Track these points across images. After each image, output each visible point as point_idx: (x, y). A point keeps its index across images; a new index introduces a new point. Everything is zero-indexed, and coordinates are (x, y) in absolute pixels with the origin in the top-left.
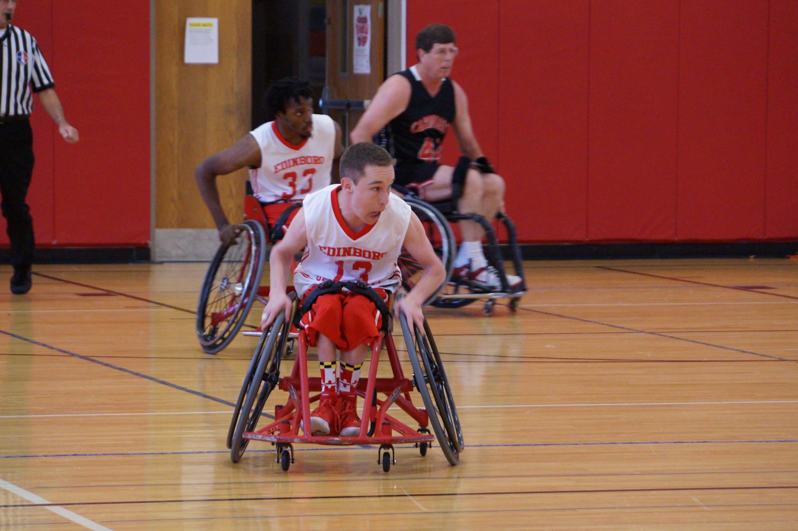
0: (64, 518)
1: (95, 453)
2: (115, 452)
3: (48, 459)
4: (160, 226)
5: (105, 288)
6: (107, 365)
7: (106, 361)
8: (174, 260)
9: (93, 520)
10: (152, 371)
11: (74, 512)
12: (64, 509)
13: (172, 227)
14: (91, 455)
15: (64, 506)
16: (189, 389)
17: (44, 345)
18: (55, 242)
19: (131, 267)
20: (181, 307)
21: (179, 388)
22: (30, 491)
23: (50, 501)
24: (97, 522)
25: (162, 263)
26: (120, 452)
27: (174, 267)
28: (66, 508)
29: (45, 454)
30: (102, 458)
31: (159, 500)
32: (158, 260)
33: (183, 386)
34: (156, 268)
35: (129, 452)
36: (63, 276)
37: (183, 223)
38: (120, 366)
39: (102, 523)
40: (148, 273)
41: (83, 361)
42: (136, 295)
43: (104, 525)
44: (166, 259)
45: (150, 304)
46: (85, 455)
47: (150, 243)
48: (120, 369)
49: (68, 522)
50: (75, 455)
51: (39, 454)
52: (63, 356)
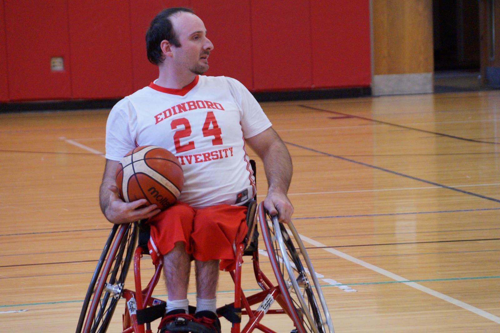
0: (335, 255)
1: (350, 215)
2: (362, 214)
3: (322, 219)
4: (378, 73)
5: (345, 113)
6: (351, 161)
7: (351, 158)
8: (386, 94)
9: (353, 256)
10: (375, 164)
11: (341, 251)
13: (385, 74)
14: (347, 216)
15: (335, 248)
16: (403, 174)
17: (312, 150)
18: (313, 86)
19: (360, 100)
21: (397, 174)
22: (314, 239)
23: (326, 245)
24: (355, 257)
25: (379, 96)
26: (365, 214)
27: (386, 99)
28: (336, 249)
29: (320, 216)
30: (355, 218)
31: (393, 243)
32: (376, 94)
33: (399, 172)
34: (375, 100)
35: (371, 214)
36: (319, 107)
37: (391, 71)
38: (359, 161)
39: (359, 258)
40: (370, 103)
41: (337, 159)
42: (365, 117)
43: (360, 259)
44: (380, 94)
45: (374, 123)
46: (344, 216)
47: (371, 84)
48: (360, 163)
49: (338, 258)
50: (338, 217)
51: (315, 217)
52: (325, 156)
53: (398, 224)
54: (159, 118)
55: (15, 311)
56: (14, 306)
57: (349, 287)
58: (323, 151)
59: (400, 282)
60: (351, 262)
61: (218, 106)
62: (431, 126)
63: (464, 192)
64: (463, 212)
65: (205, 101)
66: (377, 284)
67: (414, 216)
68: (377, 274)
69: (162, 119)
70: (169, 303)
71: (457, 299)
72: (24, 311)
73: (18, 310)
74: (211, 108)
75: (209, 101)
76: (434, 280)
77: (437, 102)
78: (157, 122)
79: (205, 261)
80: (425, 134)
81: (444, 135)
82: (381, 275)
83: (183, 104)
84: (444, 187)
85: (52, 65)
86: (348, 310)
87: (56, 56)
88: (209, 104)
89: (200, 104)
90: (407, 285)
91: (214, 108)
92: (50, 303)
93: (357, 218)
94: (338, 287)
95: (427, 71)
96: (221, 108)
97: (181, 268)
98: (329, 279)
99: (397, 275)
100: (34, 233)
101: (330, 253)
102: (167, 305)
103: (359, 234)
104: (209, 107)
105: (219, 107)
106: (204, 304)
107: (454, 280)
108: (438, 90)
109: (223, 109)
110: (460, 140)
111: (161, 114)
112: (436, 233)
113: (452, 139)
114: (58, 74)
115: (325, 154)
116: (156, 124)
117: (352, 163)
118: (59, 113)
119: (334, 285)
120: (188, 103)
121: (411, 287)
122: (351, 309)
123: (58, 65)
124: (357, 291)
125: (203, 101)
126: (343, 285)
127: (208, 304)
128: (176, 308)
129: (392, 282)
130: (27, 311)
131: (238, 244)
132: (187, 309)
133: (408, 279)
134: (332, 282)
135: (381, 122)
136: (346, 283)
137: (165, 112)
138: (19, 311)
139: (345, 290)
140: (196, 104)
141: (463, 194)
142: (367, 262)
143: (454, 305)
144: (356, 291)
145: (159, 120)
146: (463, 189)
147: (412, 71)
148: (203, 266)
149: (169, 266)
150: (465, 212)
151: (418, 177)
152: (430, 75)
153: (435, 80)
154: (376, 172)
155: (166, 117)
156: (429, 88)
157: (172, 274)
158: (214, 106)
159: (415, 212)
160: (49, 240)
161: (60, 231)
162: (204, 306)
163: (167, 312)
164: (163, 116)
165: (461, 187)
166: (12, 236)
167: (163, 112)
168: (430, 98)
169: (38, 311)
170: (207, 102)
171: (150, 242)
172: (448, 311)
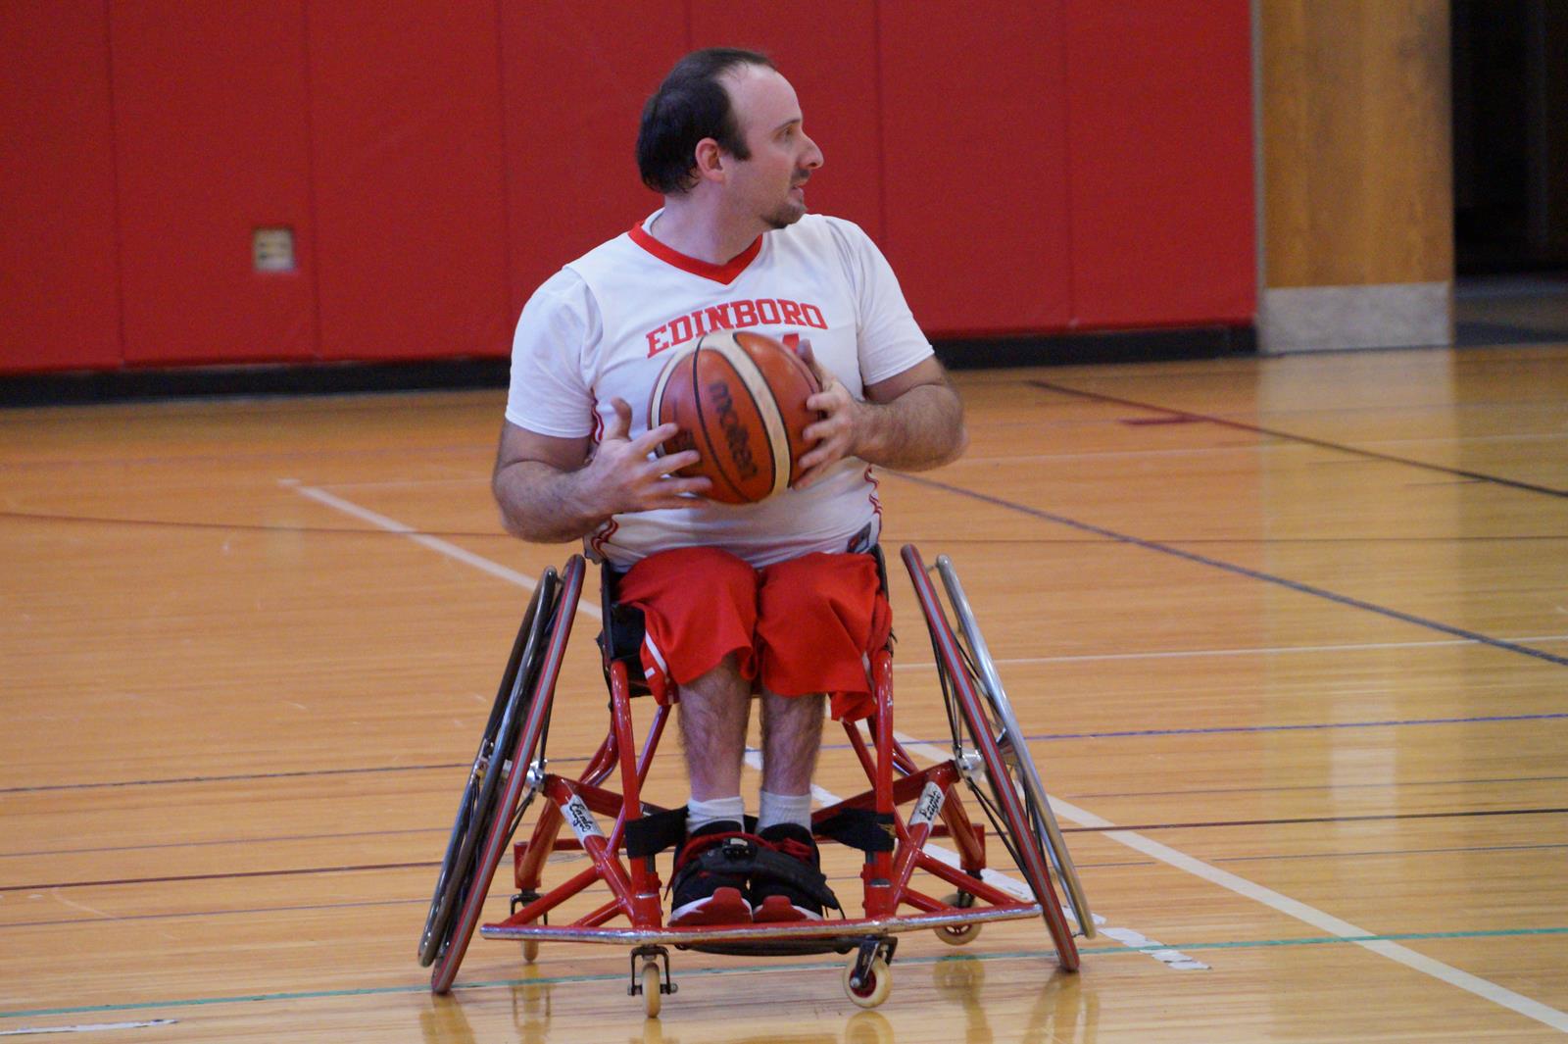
0: (1142, 853)
1: (1188, 728)
2: (1225, 726)
3: (1100, 741)
4: (1275, 282)
5: (1174, 407)
6: (1194, 557)
7: (1190, 549)
8: (1303, 348)
9: (1198, 858)
10: (1268, 568)
11: (1159, 842)
12: (1140, 836)
13: (1299, 284)
14: (1180, 732)
15: (1139, 831)
16: (1358, 599)
17: (1070, 522)
18: (1074, 323)
19: (1222, 366)
20: (1326, 440)
21: (1336, 599)
22: (1074, 804)
23: (1110, 821)
24: (1204, 861)
25: (1280, 355)
26: (1238, 725)
27: (1305, 364)
28: (1143, 835)
29: (1093, 732)
30: (1202, 738)
31: (1323, 817)
32: (1273, 349)
33: (1345, 594)
34: (1269, 367)
35: (1253, 725)
36: (1092, 388)
37: (1320, 276)
38: (1218, 558)
39: (1216, 862)
40: (1253, 377)
41: (1146, 550)
42: (1235, 419)
43: (1218, 867)
44: (1288, 348)
45: (1263, 437)
46: (1169, 732)
47: (1257, 318)
48: (1219, 565)
49: (1151, 862)
50: (1150, 732)
51: (1081, 732)
52: (1108, 542)
53: (1339, 756)
54: (658, 341)
55: (138, 1024)
56: (136, 1006)
57: (1185, 954)
58: (1106, 526)
59: (1346, 940)
60: (1192, 876)
61: (811, 313)
62: (1445, 447)
63: (1550, 658)
64: (1545, 721)
65: (780, 301)
66: (1272, 944)
67: (1390, 733)
68: (1273, 914)
69: (666, 346)
70: (694, 806)
71: (1525, 994)
72: (168, 1022)
73: (148, 1021)
74: (793, 323)
75: (790, 299)
76: (1452, 935)
77: (1463, 375)
78: (653, 352)
79: (793, 697)
80: (1426, 476)
81: (1483, 478)
82: (1286, 916)
83: (724, 308)
84: (1483, 640)
85: (258, 251)
86: (1182, 1028)
87: (273, 225)
88: (790, 308)
89: (767, 308)
90: (1366, 949)
91: (801, 323)
92: (248, 999)
93: (1210, 737)
94: (1150, 954)
95: (1430, 277)
96: (818, 323)
97: (730, 715)
98: (1125, 930)
99: (1338, 917)
100: (197, 780)
101: (1126, 847)
102: (689, 813)
103: (1212, 787)
104: (788, 321)
105: (815, 321)
106: (784, 806)
107: (1517, 936)
108: (1468, 335)
109: (823, 326)
110: (1537, 495)
111: (663, 330)
112: (1457, 788)
113: (1515, 492)
114: (276, 280)
115: (1110, 534)
116: (649, 356)
117: (1194, 563)
118: (277, 403)
119: (1138, 949)
120: (736, 305)
121: (1378, 956)
122: (1192, 1023)
123: (275, 253)
124: (1210, 968)
125: (775, 299)
126: (1166, 947)
127: (793, 807)
128: (717, 818)
129: (1320, 940)
130: (175, 1022)
131: (876, 650)
132: (741, 821)
133: (1370, 931)
134: (1131, 937)
135: (1287, 437)
136: (1177, 944)
137: (674, 325)
138: (152, 1024)
139: (1171, 964)
140: (756, 312)
141: (1545, 663)
142: (1241, 875)
143: (1516, 1013)
144: (1206, 967)
145: (658, 346)
146: (1547, 650)
147: (1383, 278)
148: (788, 710)
149: (701, 711)
150: (1554, 721)
151: (1404, 611)
152: (1442, 290)
153: (1458, 303)
154: (1271, 593)
155: (677, 341)
156: (1440, 329)
157: (708, 732)
158: (802, 317)
159: (1393, 719)
160: (245, 800)
161: (278, 772)
162: (782, 810)
163: (692, 829)
164: (667, 337)
165: (1539, 643)
166: (132, 787)
167: (670, 324)
168: (1442, 362)
169: (208, 1025)
170: (784, 303)
171: (646, 647)
172: (1498, 1032)
